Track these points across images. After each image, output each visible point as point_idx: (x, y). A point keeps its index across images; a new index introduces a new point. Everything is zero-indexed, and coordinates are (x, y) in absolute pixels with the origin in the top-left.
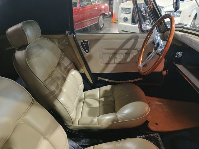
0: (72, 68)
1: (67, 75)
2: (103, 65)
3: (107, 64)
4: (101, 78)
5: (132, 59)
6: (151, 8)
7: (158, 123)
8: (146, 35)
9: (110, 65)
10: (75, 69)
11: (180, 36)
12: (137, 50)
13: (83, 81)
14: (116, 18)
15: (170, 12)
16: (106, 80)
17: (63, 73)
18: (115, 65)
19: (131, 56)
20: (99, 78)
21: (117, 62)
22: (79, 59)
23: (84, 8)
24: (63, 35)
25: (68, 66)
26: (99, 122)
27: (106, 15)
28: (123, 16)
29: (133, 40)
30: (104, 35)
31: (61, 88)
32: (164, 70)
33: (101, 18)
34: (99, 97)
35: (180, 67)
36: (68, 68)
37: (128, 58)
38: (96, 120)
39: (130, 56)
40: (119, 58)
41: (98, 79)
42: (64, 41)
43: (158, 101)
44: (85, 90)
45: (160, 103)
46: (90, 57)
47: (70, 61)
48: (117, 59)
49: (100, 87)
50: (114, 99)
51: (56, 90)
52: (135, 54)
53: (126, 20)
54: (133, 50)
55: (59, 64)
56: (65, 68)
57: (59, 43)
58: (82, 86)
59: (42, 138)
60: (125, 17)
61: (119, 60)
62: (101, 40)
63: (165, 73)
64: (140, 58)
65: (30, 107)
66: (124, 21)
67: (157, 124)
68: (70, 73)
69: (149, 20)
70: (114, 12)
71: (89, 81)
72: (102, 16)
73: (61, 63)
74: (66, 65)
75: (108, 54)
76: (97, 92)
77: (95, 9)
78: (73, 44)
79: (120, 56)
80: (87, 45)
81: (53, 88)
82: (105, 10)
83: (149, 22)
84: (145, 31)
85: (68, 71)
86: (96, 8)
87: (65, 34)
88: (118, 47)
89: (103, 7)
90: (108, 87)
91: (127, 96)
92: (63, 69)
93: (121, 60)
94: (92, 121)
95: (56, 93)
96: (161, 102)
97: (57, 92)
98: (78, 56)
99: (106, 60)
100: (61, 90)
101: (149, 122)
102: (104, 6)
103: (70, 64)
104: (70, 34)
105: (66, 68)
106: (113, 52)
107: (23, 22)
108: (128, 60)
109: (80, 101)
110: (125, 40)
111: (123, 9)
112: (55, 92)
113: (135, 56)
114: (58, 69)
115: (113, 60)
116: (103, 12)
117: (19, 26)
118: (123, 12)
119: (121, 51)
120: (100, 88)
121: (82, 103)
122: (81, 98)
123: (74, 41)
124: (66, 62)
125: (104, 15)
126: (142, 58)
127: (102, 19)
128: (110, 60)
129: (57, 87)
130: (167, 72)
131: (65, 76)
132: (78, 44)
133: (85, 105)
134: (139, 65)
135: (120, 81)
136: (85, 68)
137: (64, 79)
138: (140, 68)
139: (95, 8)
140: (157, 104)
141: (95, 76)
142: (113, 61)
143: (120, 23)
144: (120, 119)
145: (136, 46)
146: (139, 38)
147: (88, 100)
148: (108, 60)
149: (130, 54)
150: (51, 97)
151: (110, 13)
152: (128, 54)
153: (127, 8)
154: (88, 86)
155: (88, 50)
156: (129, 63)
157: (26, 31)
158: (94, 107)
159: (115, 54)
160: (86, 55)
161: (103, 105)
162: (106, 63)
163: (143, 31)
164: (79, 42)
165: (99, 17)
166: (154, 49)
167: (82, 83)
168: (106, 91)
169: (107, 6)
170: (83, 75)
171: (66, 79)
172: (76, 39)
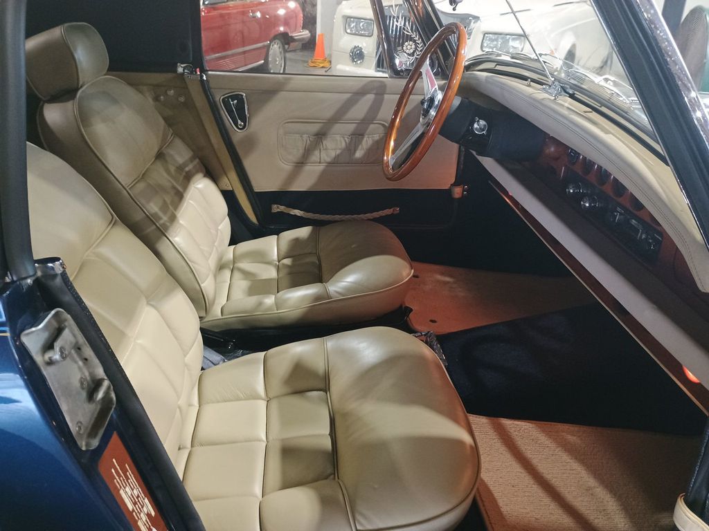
0: (197, 172)
1: (185, 187)
2: (288, 167)
3: (300, 164)
4: (282, 208)
5: (369, 151)
6: (417, 9)
7: (436, 320)
8: (403, 82)
9: (308, 168)
10: (205, 176)
11: (484, 81)
12: (383, 125)
13: (228, 215)
14: (327, 52)
15: (496, 36)
16: (297, 212)
17: (175, 180)
18: (321, 167)
19: (367, 142)
20: (276, 208)
21: (329, 160)
22: (216, 146)
23: (215, 9)
24: (170, 75)
25: (185, 165)
26: (278, 305)
27: (292, 40)
28: (347, 42)
29: (370, 97)
30: (289, 79)
31: (173, 213)
32: (455, 184)
33: (276, 48)
34: (275, 257)
35: (489, 163)
36: (187, 169)
37: (358, 146)
38: (270, 300)
39: (364, 142)
40: (333, 147)
41: (273, 211)
42: (171, 92)
43: (442, 274)
44: (233, 242)
45: (447, 279)
46: (251, 143)
47: (192, 153)
48: (326, 149)
49: (277, 233)
50: (319, 261)
51: (161, 214)
52: (377, 137)
53: (357, 55)
54: (372, 126)
55: (160, 156)
56: (177, 168)
57: (156, 99)
58: (225, 227)
59: (144, 301)
60: (355, 47)
61: (333, 154)
62: (282, 94)
63: (458, 192)
64: (389, 143)
65: (109, 228)
66: (353, 61)
67: (433, 321)
68: (192, 182)
69: (415, 41)
70: (318, 31)
71: (245, 214)
72: (277, 41)
73: (164, 152)
74: (180, 160)
75: (301, 134)
76: (271, 245)
77: (254, 17)
78: (199, 100)
79: (337, 140)
80: (240, 107)
81: (153, 207)
82: (286, 22)
83: (413, 46)
84: (402, 71)
85: (188, 178)
86: (259, 15)
87: (175, 71)
88: (329, 114)
89: (281, 12)
90: (303, 232)
91: (353, 246)
92: (172, 169)
93: (338, 152)
94: (260, 304)
95: (161, 222)
96: (451, 276)
97: (165, 219)
98: (216, 139)
99: (297, 153)
100: (173, 218)
101: (411, 310)
102: (287, 8)
103: (192, 160)
104: (191, 73)
105: (180, 168)
106: (315, 128)
107: (66, 25)
108: (359, 154)
109: (221, 267)
110: (348, 96)
111: (347, 19)
112: (160, 218)
113: (377, 143)
114: (159, 166)
115: (317, 153)
116: (282, 29)
117: (56, 33)
118: (349, 31)
119: (338, 127)
120: (278, 235)
121: (227, 273)
122: (224, 259)
123: (203, 94)
124: (180, 154)
125: (286, 39)
126: (395, 141)
127: (279, 54)
128: (307, 152)
129: (164, 208)
130: (464, 191)
131: (180, 189)
132: (215, 102)
133: (237, 275)
134: (385, 158)
135: (337, 217)
136: (233, 175)
137: (180, 196)
138: (388, 166)
139: (254, 12)
140: (438, 281)
141: (262, 200)
142: (315, 156)
143: (340, 67)
144: (335, 294)
145: (380, 113)
146: (388, 90)
147: (245, 265)
148: (301, 151)
149: (362, 135)
150: (149, 230)
151: (306, 34)
152: (358, 135)
153: (360, 16)
154: (242, 231)
155: (244, 119)
156: (361, 162)
157: (76, 50)
158: (264, 278)
159: (320, 136)
160: (237, 135)
161: (290, 274)
162: (295, 160)
163: (397, 73)
164: (219, 98)
165: (269, 46)
166: (423, 115)
167: (227, 220)
168: (296, 241)
169: (293, 11)
170: (229, 196)
171: (185, 195)
172: (209, 88)
